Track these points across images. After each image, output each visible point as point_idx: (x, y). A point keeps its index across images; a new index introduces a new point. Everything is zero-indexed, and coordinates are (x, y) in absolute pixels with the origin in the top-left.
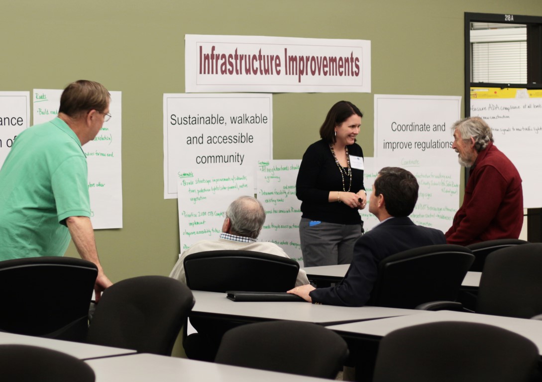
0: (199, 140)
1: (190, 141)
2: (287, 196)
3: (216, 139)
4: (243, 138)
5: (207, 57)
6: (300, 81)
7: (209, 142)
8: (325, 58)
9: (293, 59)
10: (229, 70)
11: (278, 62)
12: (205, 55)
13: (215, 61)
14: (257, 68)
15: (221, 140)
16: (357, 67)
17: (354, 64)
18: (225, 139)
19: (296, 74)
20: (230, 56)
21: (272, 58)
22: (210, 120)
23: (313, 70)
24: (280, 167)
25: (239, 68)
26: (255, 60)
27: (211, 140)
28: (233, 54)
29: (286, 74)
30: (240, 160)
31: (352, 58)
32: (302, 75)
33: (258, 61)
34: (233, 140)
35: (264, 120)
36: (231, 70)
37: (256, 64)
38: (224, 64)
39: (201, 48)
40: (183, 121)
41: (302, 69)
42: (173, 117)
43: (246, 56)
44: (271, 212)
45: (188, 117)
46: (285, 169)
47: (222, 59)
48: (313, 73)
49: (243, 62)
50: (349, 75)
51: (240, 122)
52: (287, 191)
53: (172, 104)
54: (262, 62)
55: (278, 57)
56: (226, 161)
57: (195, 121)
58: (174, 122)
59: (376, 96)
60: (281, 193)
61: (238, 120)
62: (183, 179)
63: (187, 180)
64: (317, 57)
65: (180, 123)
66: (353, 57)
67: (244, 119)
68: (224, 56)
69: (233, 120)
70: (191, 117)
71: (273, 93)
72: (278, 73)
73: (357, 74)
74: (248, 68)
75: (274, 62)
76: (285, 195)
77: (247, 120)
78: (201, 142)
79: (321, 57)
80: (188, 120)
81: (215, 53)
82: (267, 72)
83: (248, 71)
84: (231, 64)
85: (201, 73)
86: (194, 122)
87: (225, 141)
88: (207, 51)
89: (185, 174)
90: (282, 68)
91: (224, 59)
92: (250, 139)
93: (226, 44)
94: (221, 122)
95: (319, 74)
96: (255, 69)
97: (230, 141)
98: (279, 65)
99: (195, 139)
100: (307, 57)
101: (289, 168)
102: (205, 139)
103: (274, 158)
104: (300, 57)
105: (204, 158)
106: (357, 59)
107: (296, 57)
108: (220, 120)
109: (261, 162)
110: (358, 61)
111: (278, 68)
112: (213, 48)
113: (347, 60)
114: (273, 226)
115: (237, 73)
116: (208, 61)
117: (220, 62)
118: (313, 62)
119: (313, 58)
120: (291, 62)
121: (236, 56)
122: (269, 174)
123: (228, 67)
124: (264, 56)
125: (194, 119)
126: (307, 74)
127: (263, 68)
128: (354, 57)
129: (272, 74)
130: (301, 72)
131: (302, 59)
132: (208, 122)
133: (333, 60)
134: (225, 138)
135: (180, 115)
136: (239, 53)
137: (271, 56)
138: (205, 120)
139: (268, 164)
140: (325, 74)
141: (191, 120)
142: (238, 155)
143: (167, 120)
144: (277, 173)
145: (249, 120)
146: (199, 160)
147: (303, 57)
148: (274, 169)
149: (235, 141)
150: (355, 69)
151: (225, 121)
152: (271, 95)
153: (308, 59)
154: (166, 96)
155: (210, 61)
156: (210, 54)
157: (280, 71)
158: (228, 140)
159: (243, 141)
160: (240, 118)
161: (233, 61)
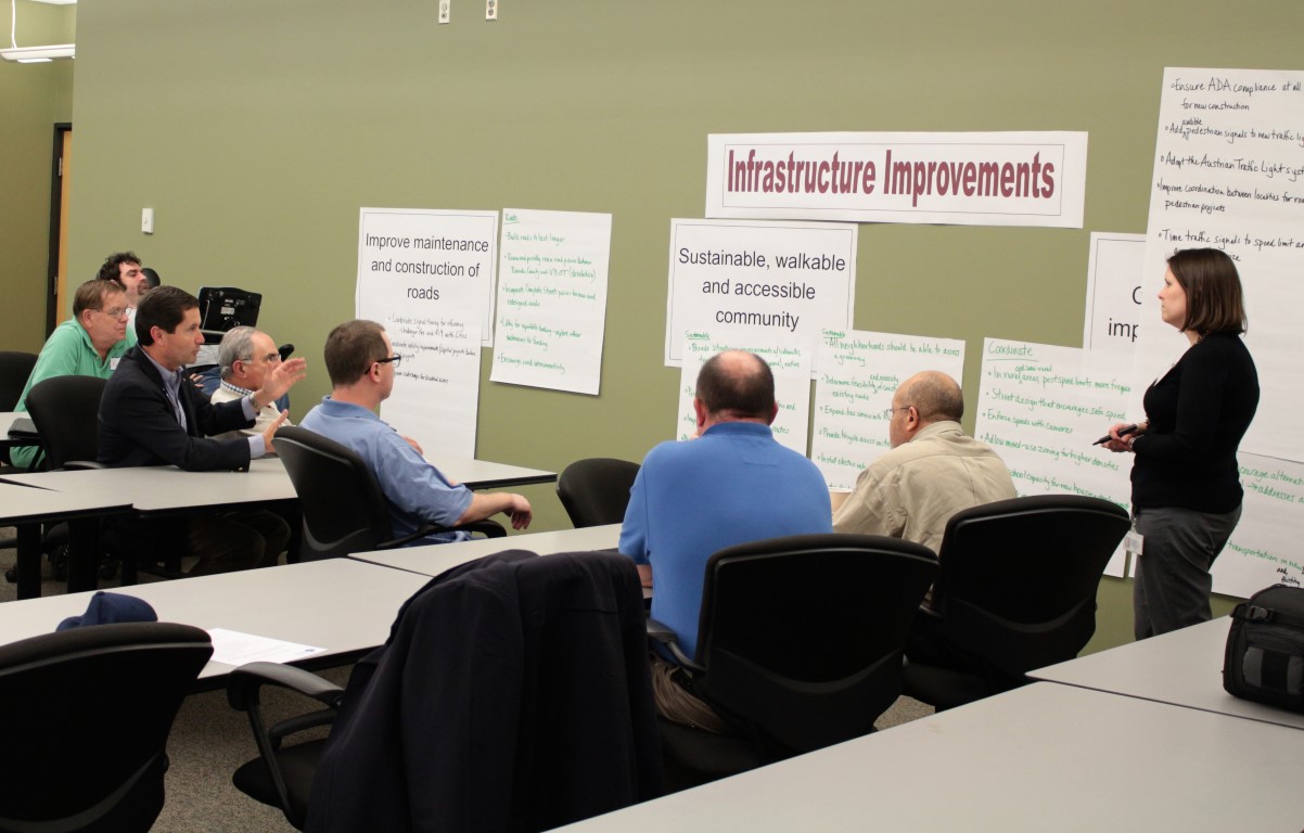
0: (723, 288)
1: (709, 288)
2: (876, 392)
3: (749, 290)
4: (797, 291)
5: (741, 166)
6: (915, 204)
7: (739, 291)
8: (971, 166)
9: (902, 168)
10: (777, 185)
11: (869, 172)
12: (737, 163)
13: (754, 172)
14: (827, 183)
15: (758, 290)
16: (1049, 180)
17: (1040, 175)
18: (765, 290)
19: (908, 192)
20: (781, 164)
21: (859, 166)
22: (741, 260)
23: (943, 184)
24: (866, 343)
25: (794, 182)
26: (824, 171)
27: (741, 290)
28: (786, 161)
29: (886, 191)
30: (790, 323)
31: (1036, 166)
32: (921, 194)
33: (831, 171)
34: (780, 292)
35: (838, 264)
36: (780, 184)
37: (827, 177)
38: (770, 176)
39: (732, 153)
40: (699, 259)
41: (920, 183)
42: (684, 252)
43: (808, 163)
44: (842, 413)
45: (707, 253)
46: (876, 347)
47: (766, 169)
48: (942, 191)
49: (803, 173)
50: (1026, 194)
51: (792, 265)
52: (877, 383)
53: (684, 233)
54: (839, 173)
55: (871, 165)
56: (767, 322)
57: (719, 259)
58: (684, 259)
59: (1095, 236)
60: (864, 385)
61: (788, 262)
62: (693, 341)
63: (700, 343)
64: (953, 165)
65: (694, 260)
66: (1040, 162)
67: (801, 262)
68: (769, 164)
69: (781, 262)
70: (712, 253)
71: (860, 223)
72: (868, 190)
73: (1047, 194)
74: (810, 181)
75: (861, 173)
76: (872, 390)
77: (805, 262)
78: (725, 290)
79: (961, 165)
80: (707, 258)
81: (755, 159)
82: (845, 188)
83: (809, 188)
84: (781, 177)
85: (730, 189)
86: (716, 261)
87: (766, 293)
88: (742, 156)
89: (696, 335)
90: (879, 183)
91: (769, 170)
92: (809, 293)
93: (773, 146)
94: (761, 263)
95: (955, 192)
96: (823, 184)
97: (775, 294)
98: (873, 177)
99: (716, 286)
100: (930, 164)
101: (885, 347)
102: (732, 288)
103: (856, 327)
104: (916, 164)
105: (729, 315)
106: (1049, 167)
107: (908, 164)
108: (759, 261)
109: (828, 330)
110: (1052, 170)
111: (869, 183)
112: (752, 153)
113: (1023, 168)
114: (844, 436)
115: (791, 190)
116: (743, 173)
117: (763, 173)
118: (943, 173)
119: (944, 166)
120: (899, 174)
121: (791, 164)
122: (845, 352)
123: (776, 180)
124: (844, 164)
125: (716, 257)
126: (929, 192)
127: (838, 183)
128: (1043, 162)
129: (855, 191)
130: (919, 190)
131: (920, 167)
132: (738, 262)
133: (989, 168)
134: (766, 288)
135: (694, 250)
136: (795, 160)
137: (857, 163)
138: (734, 259)
139: (842, 335)
140: (969, 192)
141: (712, 258)
142: (788, 316)
143: (674, 255)
144: (859, 352)
145: (810, 263)
146: (721, 317)
147: (922, 164)
148: (855, 346)
149: (784, 294)
150: (1041, 184)
151: (766, 263)
152: (856, 226)
153: (932, 167)
154: (674, 221)
155: (747, 172)
156: (746, 160)
157: (872, 187)
158: (772, 291)
159: (797, 294)
160: (793, 260)
161: (786, 172)
